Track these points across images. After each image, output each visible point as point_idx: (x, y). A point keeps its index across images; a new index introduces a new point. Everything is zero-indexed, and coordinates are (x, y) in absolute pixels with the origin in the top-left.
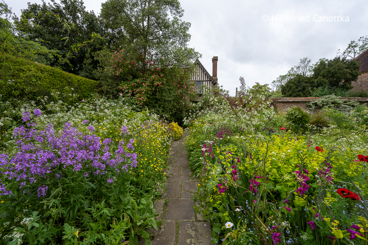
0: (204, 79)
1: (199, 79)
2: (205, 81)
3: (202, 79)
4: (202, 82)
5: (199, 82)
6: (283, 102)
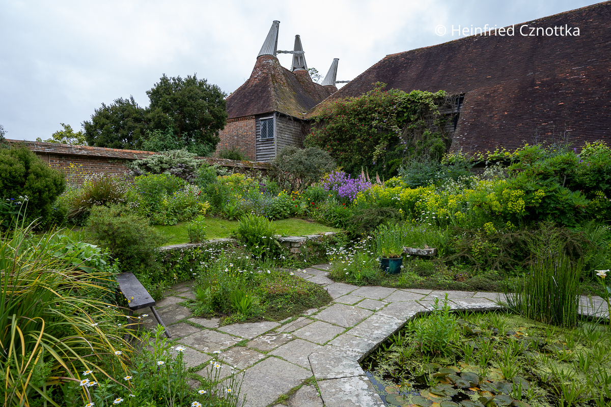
6: (60, 156)
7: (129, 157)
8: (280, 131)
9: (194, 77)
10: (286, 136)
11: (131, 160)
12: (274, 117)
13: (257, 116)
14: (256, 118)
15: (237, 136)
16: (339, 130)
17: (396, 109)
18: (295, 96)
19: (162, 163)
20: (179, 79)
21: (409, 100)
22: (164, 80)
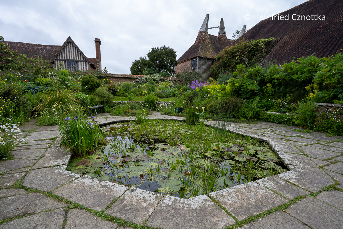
0: (80, 59)
1: (74, 58)
2: (81, 61)
3: (77, 59)
4: (77, 62)
5: (73, 61)
6: (116, 78)
7: (136, 77)
8: (200, 64)
9: (164, 46)
10: (203, 66)
11: (137, 78)
12: (197, 59)
13: (192, 59)
14: (192, 60)
15: (186, 68)
16: (224, 62)
17: (248, 50)
18: (213, 48)
19: (147, 79)
20: (158, 48)
21: (255, 44)
22: (153, 49)
